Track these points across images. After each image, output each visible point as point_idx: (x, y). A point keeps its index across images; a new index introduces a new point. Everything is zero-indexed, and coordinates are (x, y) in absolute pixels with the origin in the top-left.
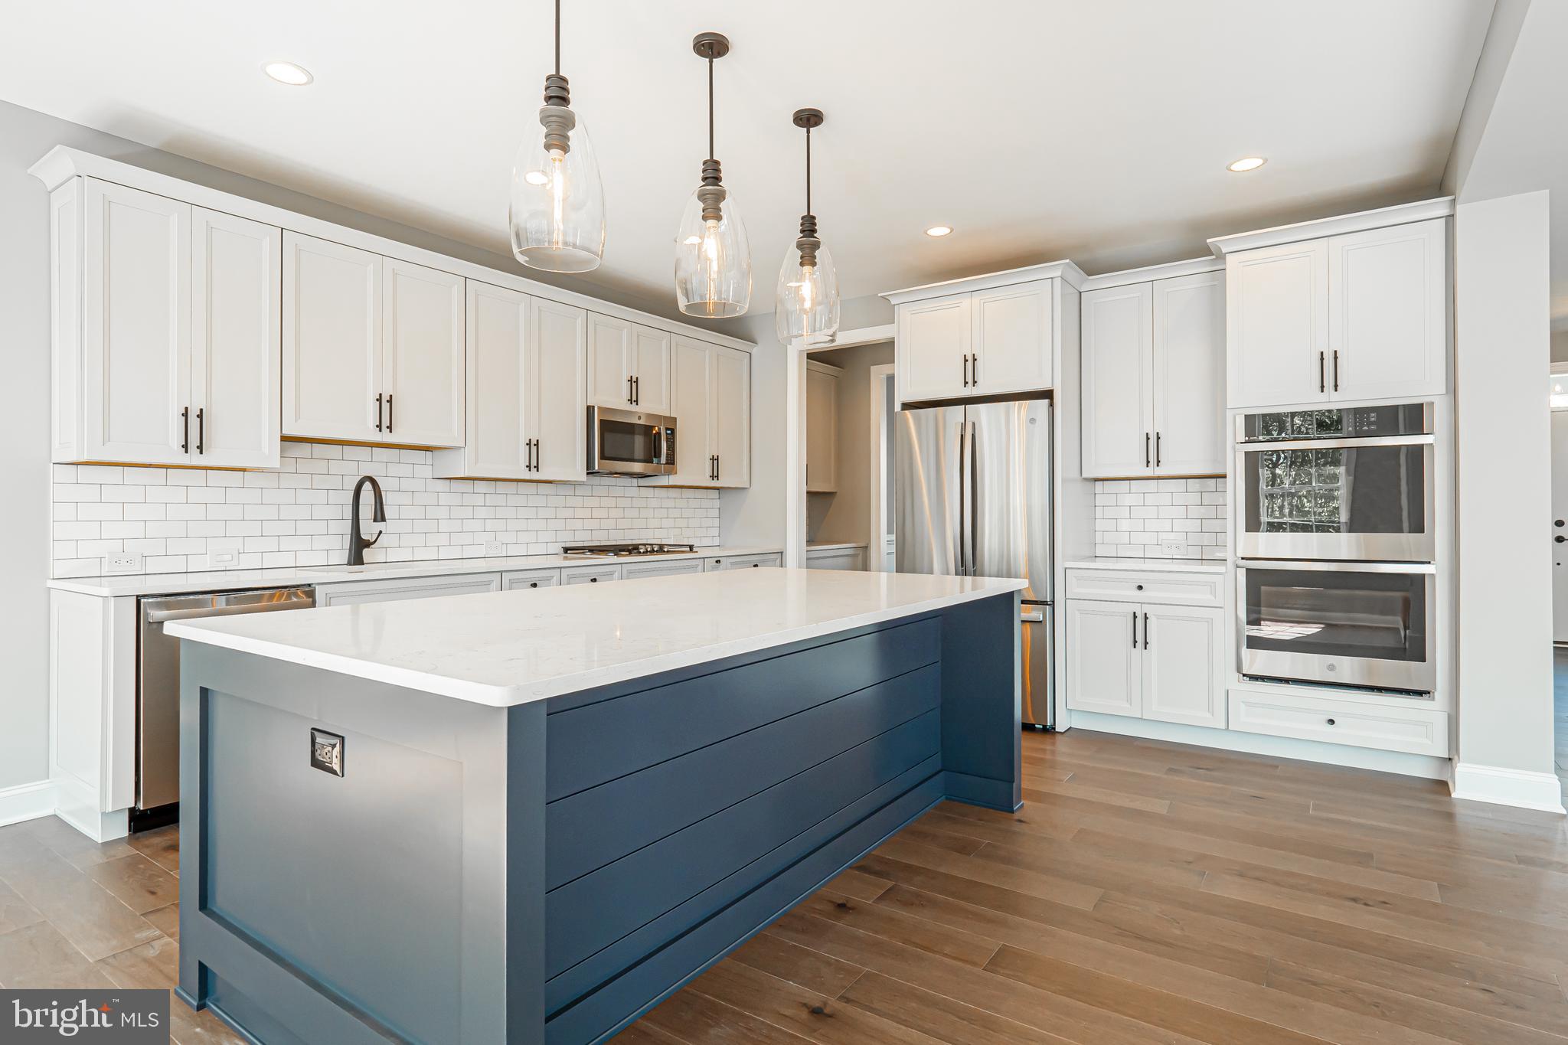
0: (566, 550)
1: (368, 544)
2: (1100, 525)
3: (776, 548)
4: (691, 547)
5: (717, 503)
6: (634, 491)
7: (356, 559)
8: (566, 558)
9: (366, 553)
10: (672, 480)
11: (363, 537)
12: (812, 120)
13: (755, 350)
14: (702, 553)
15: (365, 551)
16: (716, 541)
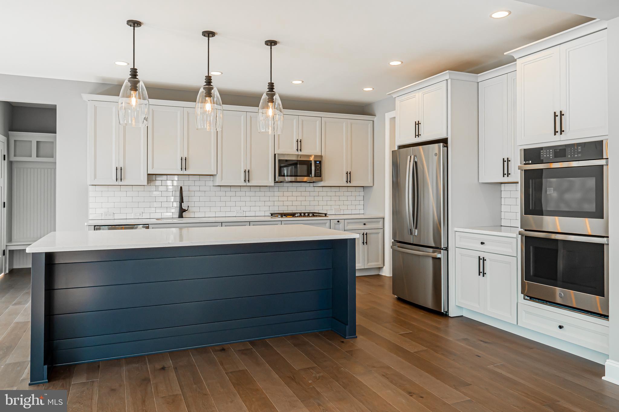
0: (272, 214)
1: (185, 211)
2: (504, 208)
3: (381, 215)
4: (326, 215)
5: (362, 193)
6: (312, 189)
7: (181, 216)
8: (272, 218)
9: (184, 214)
10: (322, 184)
11: (183, 208)
12: (273, 44)
13: (375, 119)
14: (330, 217)
15: (184, 213)
16: (362, 212)
